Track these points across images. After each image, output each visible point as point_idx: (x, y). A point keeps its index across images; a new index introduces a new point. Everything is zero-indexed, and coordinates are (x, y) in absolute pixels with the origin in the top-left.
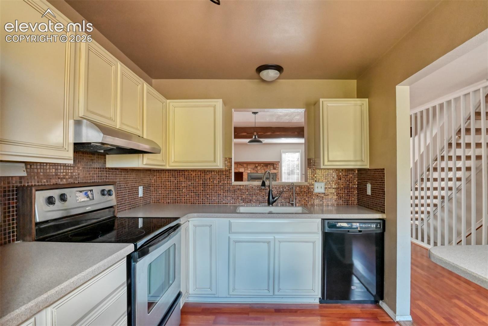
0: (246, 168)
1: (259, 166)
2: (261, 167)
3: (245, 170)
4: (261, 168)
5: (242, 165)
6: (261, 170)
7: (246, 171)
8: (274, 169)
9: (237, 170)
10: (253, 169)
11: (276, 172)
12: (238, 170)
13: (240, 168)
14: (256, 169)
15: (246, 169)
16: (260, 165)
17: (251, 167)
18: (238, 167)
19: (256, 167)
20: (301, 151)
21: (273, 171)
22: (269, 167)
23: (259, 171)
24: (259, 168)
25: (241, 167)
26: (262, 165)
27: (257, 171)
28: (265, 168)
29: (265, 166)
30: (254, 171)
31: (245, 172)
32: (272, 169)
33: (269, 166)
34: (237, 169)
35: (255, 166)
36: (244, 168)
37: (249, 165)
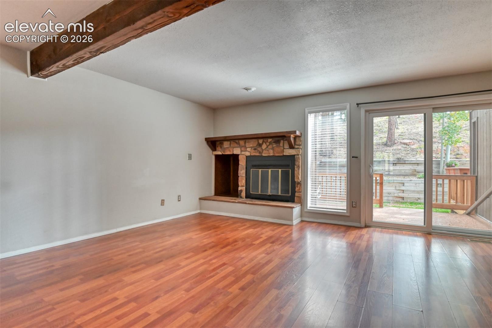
0: (243, 146)
1: (264, 143)
2: (268, 144)
3: (241, 151)
4: (267, 147)
5: (237, 143)
6: (268, 150)
7: (243, 153)
8: (291, 147)
9: (230, 151)
10: (255, 149)
11: (293, 154)
12: (232, 151)
13: (233, 148)
14: (259, 149)
15: (243, 149)
16: (265, 140)
17: (251, 146)
18: (231, 146)
19: (260, 145)
20: (348, 107)
21: (289, 152)
22: (281, 144)
23: (264, 151)
24: (264, 146)
25: (236, 145)
26: (270, 140)
27: (260, 153)
28: (274, 146)
29: (274, 142)
30: (256, 152)
31: (241, 154)
32: (288, 147)
33: (282, 141)
34: (230, 149)
35: (257, 143)
36: (241, 147)
37: (248, 142)
